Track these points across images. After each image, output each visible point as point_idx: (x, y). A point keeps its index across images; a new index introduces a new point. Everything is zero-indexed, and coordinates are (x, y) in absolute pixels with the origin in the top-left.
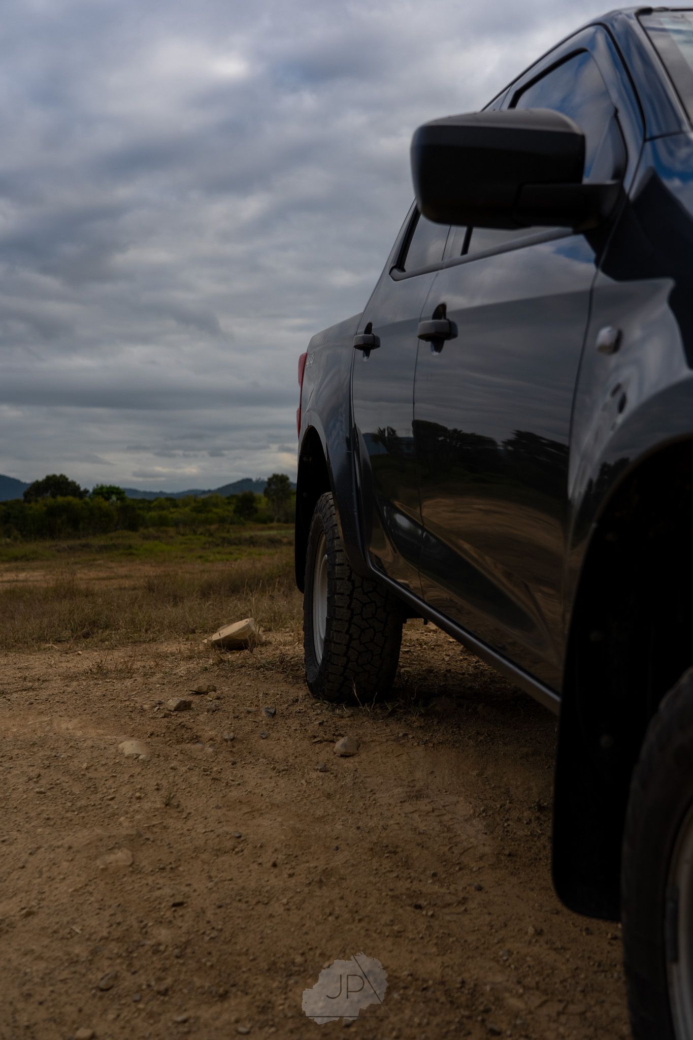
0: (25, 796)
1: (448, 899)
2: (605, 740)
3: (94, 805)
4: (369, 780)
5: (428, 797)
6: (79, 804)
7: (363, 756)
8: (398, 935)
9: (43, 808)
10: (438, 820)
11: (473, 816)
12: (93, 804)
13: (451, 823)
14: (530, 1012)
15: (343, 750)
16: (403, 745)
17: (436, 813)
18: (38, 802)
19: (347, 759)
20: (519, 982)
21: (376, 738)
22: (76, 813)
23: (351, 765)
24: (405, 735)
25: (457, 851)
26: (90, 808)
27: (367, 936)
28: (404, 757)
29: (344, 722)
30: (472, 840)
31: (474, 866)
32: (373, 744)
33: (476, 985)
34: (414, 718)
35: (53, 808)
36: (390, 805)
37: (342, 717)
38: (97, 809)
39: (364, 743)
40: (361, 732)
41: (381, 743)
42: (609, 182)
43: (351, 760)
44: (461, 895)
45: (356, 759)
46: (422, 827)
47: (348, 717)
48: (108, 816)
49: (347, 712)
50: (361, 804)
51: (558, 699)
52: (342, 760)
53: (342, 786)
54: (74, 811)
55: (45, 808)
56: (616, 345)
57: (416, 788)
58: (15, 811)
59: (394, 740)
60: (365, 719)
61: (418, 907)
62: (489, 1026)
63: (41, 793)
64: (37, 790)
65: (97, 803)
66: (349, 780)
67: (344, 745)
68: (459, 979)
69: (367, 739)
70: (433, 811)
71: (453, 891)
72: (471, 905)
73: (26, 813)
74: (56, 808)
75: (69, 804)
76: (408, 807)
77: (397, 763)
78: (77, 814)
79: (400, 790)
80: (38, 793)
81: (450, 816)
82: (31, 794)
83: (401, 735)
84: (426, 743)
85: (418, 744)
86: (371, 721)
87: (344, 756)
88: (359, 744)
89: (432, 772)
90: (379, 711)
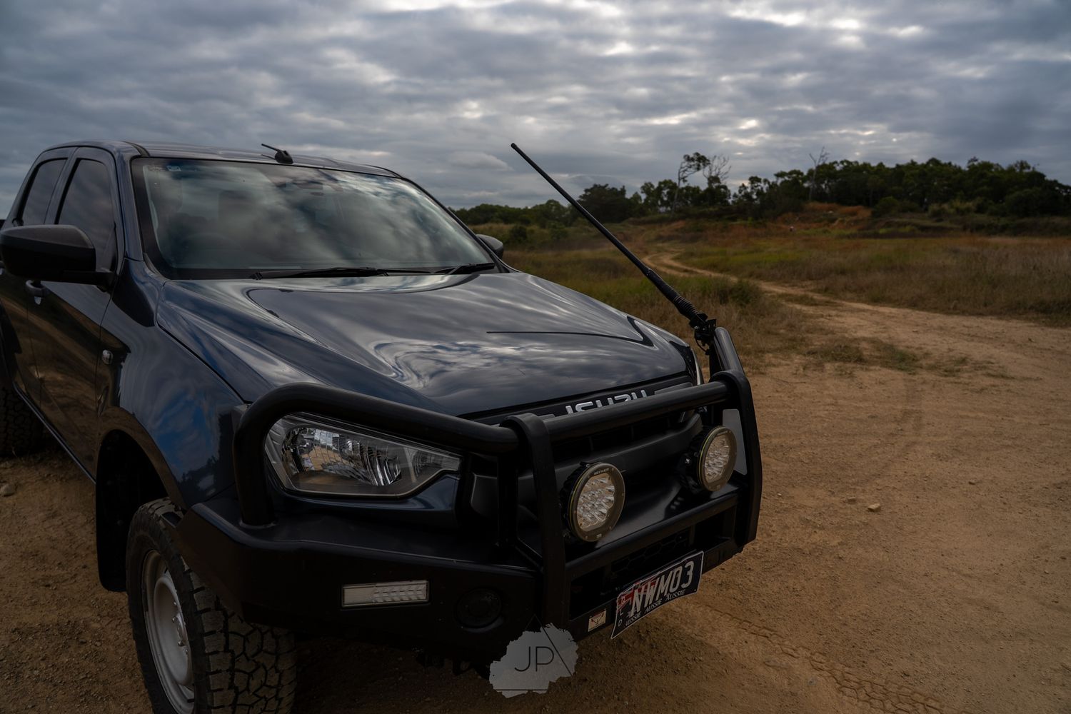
1: (66, 577)
4: (23, 510)
5: (60, 515)
7: (20, 494)
8: (35, 603)
10: (65, 529)
11: (87, 523)
13: (72, 530)
14: (103, 628)
15: (5, 493)
16: (46, 483)
17: (65, 525)
19: (9, 497)
20: (99, 615)
21: (28, 480)
23: (10, 501)
24: (49, 475)
25: (74, 547)
27: (16, 608)
28: (47, 491)
29: (7, 471)
30: (84, 539)
31: (83, 553)
32: (27, 485)
33: (75, 622)
34: (55, 462)
36: (35, 524)
37: (6, 468)
39: (20, 485)
40: (19, 477)
41: (32, 483)
43: (11, 497)
44: (74, 573)
45: (15, 497)
46: (54, 536)
47: (11, 468)
49: (8, 464)
50: (16, 528)
52: (5, 498)
53: (4, 518)
57: (53, 511)
59: (40, 480)
60: (22, 467)
61: (48, 586)
62: (80, 640)
66: (9, 513)
67: (7, 489)
68: (67, 621)
69: (22, 482)
70: (62, 524)
71: (69, 571)
72: (79, 578)
76: (47, 524)
77: (42, 495)
79: (42, 514)
81: (72, 525)
83: (46, 475)
84: (61, 479)
85: (57, 481)
86: (26, 468)
87: (6, 496)
88: (17, 486)
89: (65, 498)
90: (32, 460)
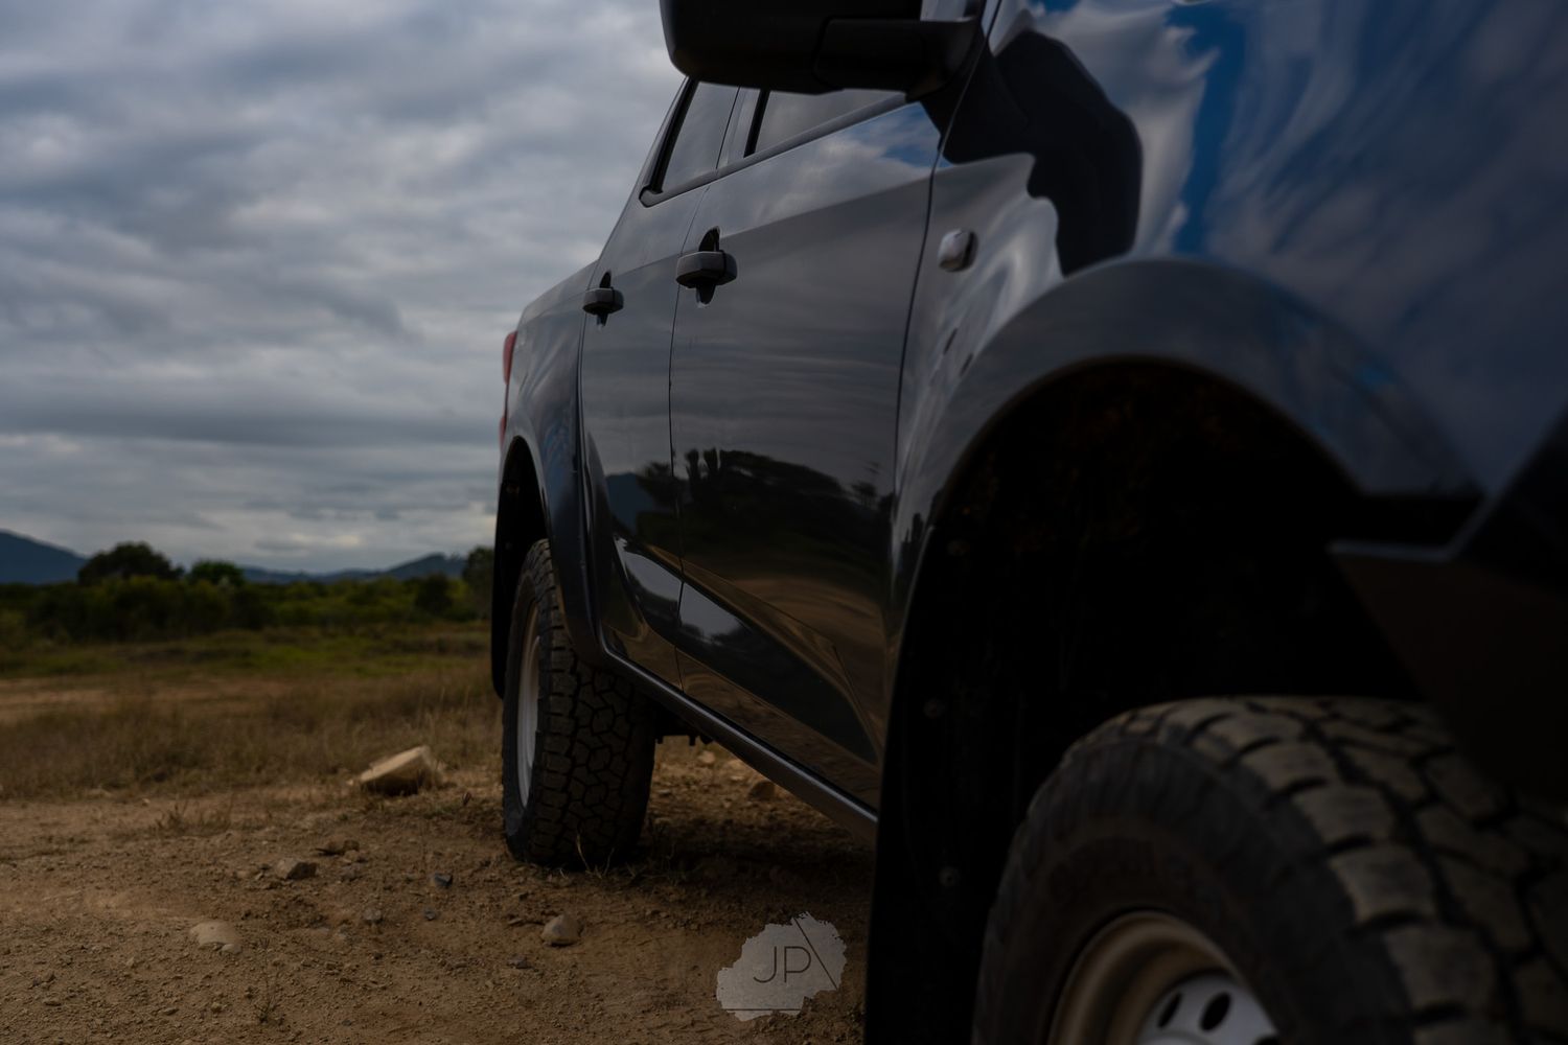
0: (25, 1011)
2: (946, 875)
3: (141, 1022)
4: (593, 979)
5: (685, 1003)
6: (115, 1021)
7: (588, 945)
9: (55, 1028)
10: (700, 1038)
12: (138, 1020)
15: (556, 936)
16: (651, 928)
17: (698, 1027)
18: (46, 1019)
19: (562, 950)
21: (611, 918)
22: (109, 1035)
23: (565, 958)
24: (656, 913)
26: (134, 1027)
28: (652, 947)
29: (560, 894)
32: (605, 926)
34: (671, 888)
35: (71, 1028)
36: (625, 1016)
37: (557, 887)
38: (144, 1029)
39: (590, 925)
40: (586, 909)
41: (616, 926)
42: (961, 19)
43: (569, 951)
45: (577, 949)
47: (567, 887)
48: (163, 1039)
49: (565, 879)
50: (580, 1015)
51: (874, 818)
52: (554, 951)
53: (550, 990)
54: (106, 1032)
55: (58, 1029)
56: (966, 256)
57: (669, 992)
58: (7, 1032)
59: (638, 921)
60: (593, 889)
63: (53, 1004)
64: (46, 1000)
65: (146, 1020)
66: (562, 981)
67: (558, 928)
69: (596, 919)
70: (692, 1025)
73: (25, 1036)
74: (76, 1027)
75: (100, 1021)
76: (653, 1020)
77: (640, 955)
78: (112, 1037)
79: (643, 993)
80: (47, 1004)
81: (719, 1032)
82: (37, 1007)
83: (648, 912)
84: (687, 924)
85: (675, 927)
86: (604, 893)
87: (557, 945)
88: (582, 927)
89: (695, 967)
90: (616, 878)
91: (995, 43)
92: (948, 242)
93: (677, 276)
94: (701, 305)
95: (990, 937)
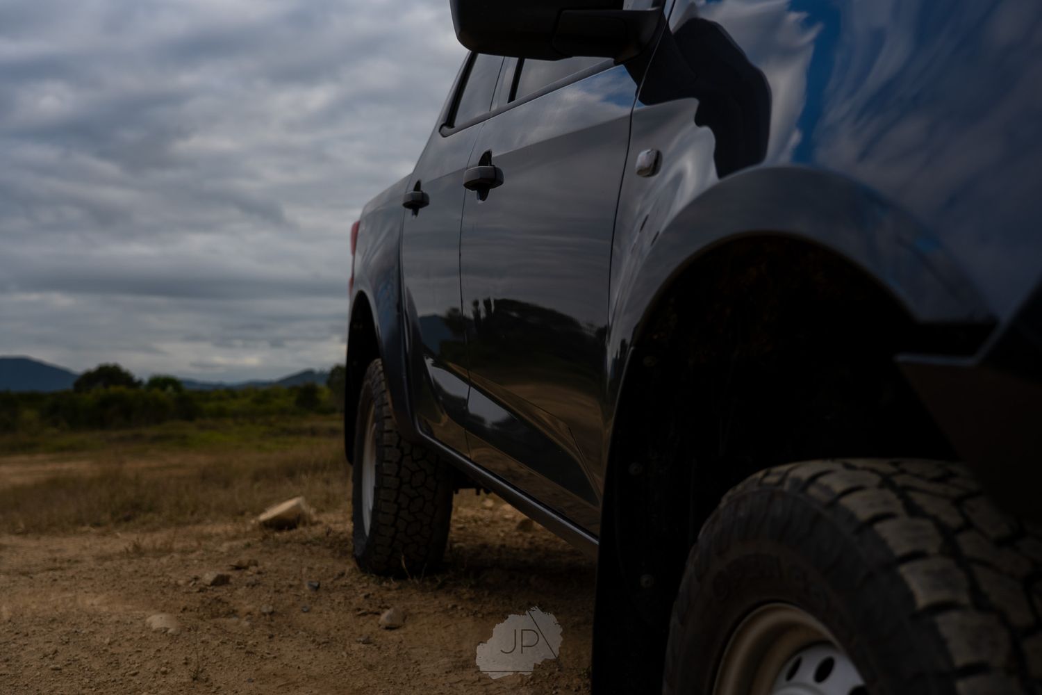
0: (38, 673)
2: (645, 580)
3: (115, 681)
4: (413, 651)
6: (97, 680)
7: (410, 628)
9: (58, 684)
10: (484, 689)
12: (113, 679)
15: (388, 622)
16: (451, 617)
17: (483, 682)
18: (52, 679)
19: (393, 631)
21: (424, 610)
22: (93, 689)
23: (395, 637)
24: (454, 607)
26: (110, 684)
28: (452, 629)
29: (391, 594)
32: (420, 616)
34: (464, 590)
35: (68, 685)
36: (435, 675)
37: (389, 590)
38: (117, 685)
39: (411, 614)
40: (408, 604)
41: (428, 615)
42: (650, 9)
43: (397, 632)
45: (402, 631)
47: (396, 589)
48: (129, 692)
49: (394, 585)
50: (404, 675)
51: (597, 542)
52: (387, 632)
53: (385, 658)
54: (91, 688)
55: (60, 685)
56: (654, 167)
57: (464, 658)
58: (26, 688)
59: (443, 612)
60: (413, 591)
63: (56, 669)
64: (52, 666)
65: (117, 679)
66: (392, 652)
67: (390, 617)
69: (415, 611)
70: (479, 681)
73: (38, 690)
74: (72, 684)
75: (87, 680)
76: (453, 678)
77: (444, 635)
78: (95, 690)
79: (446, 660)
80: (53, 669)
81: (497, 685)
82: (45, 671)
83: (450, 606)
84: (475, 614)
85: (468, 616)
86: (420, 594)
87: (389, 628)
88: (406, 616)
90: (428, 583)
91: (673, 25)
92: (643, 158)
93: (464, 183)
94: (480, 202)
95: (674, 620)
